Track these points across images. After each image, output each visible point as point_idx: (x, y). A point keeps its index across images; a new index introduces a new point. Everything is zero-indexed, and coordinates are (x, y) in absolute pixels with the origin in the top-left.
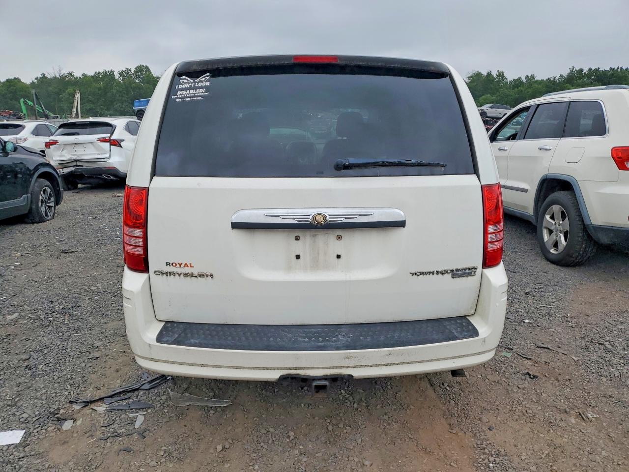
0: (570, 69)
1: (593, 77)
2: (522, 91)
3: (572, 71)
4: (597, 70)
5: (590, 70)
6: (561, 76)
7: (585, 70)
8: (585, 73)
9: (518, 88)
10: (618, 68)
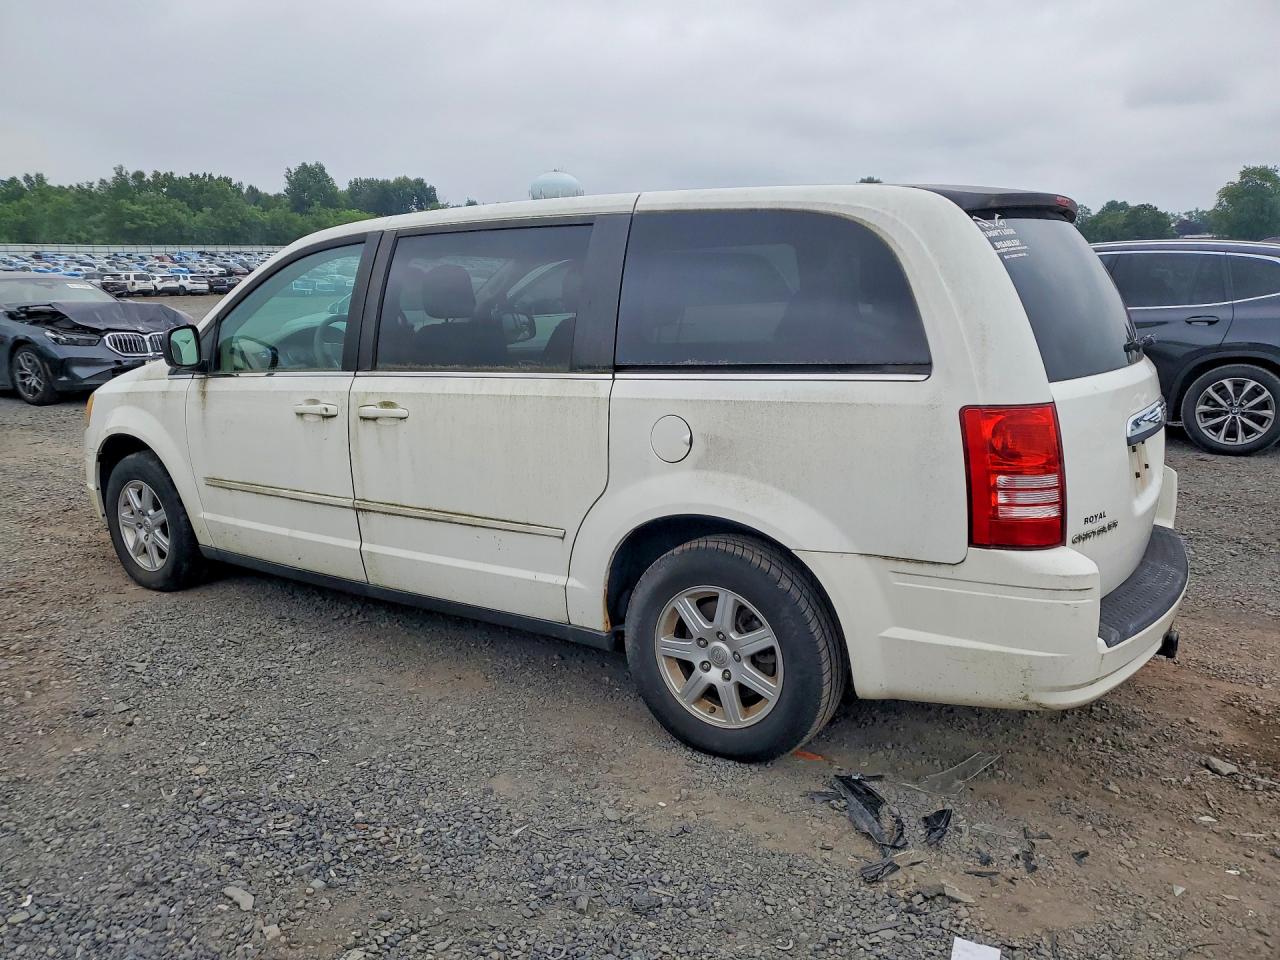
0: (115, 169)
1: (165, 190)
2: (30, 207)
3: (119, 174)
4: (169, 177)
5: (156, 175)
6: (103, 182)
7: (149, 176)
8: (148, 180)
9: (18, 201)
10: (205, 175)
